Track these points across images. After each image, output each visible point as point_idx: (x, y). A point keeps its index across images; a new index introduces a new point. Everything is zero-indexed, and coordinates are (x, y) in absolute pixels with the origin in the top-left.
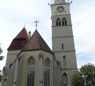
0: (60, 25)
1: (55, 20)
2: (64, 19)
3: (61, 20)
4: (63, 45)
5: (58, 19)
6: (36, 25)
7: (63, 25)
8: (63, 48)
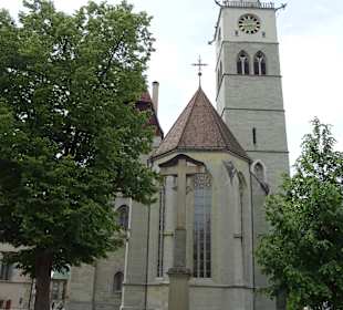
0: (247, 72)
1: (235, 56)
2: (259, 54)
3: (252, 56)
4: (257, 132)
5: (243, 54)
6: (200, 74)
7: (257, 73)
8: (255, 142)
